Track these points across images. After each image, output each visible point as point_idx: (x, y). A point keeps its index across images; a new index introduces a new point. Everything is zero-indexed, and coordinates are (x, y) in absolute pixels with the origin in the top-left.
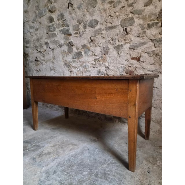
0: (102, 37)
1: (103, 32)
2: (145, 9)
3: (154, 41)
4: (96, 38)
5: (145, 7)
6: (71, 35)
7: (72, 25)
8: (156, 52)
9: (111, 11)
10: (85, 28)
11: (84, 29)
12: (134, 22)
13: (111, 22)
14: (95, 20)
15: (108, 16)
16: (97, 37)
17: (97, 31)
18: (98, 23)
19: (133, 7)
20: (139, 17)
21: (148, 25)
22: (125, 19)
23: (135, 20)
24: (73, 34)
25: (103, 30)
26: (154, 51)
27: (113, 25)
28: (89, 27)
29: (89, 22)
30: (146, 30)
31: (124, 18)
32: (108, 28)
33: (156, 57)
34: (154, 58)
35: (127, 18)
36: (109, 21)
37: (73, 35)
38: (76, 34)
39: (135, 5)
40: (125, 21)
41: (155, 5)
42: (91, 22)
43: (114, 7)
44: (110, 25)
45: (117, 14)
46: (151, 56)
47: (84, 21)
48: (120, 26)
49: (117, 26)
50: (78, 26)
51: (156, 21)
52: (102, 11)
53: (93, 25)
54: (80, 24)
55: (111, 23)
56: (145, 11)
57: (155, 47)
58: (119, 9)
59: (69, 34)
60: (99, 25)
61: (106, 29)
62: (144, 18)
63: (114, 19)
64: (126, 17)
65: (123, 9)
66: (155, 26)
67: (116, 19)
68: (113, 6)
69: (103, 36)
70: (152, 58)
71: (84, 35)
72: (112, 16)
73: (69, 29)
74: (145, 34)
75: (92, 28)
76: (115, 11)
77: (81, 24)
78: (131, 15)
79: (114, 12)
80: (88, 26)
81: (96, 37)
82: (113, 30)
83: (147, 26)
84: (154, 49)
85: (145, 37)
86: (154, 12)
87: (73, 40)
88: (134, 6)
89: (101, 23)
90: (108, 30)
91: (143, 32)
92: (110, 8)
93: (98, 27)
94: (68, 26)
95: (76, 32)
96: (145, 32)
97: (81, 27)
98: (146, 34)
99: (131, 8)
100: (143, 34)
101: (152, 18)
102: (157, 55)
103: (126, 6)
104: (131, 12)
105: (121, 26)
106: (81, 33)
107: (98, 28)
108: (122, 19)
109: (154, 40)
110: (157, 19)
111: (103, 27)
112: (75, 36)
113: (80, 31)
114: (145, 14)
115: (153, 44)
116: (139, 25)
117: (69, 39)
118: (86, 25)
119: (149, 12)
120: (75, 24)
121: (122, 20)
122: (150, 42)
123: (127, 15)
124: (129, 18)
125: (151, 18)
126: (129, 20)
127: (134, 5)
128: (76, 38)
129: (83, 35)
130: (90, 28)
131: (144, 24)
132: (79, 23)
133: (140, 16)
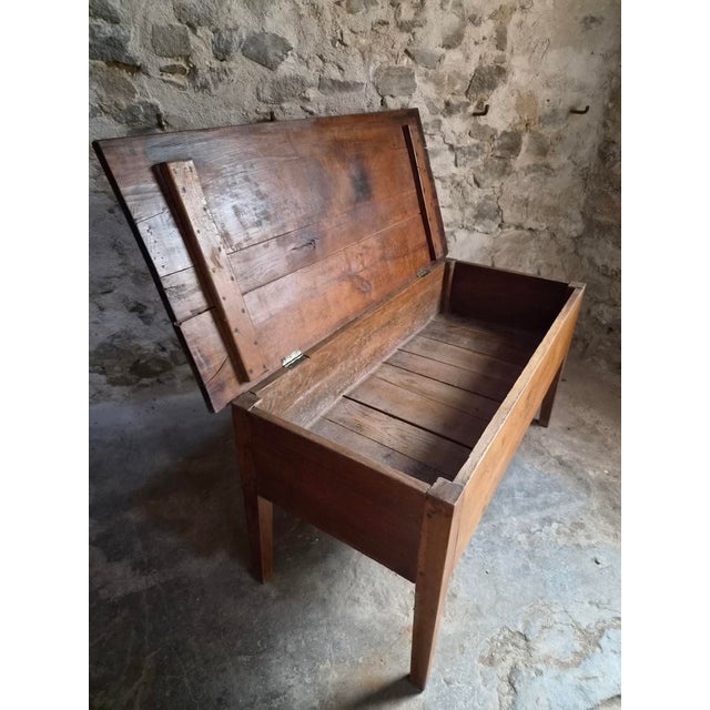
0: (307, 111)
1: (312, 93)
2: (443, 56)
3: (458, 153)
4: (278, 110)
5: (444, 50)
6: (136, 69)
7: (139, 18)
8: (458, 179)
9: (339, 22)
10: (222, 53)
11: (217, 58)
12: (414, 86)
13: (342, 65)
14: (274, 35)
15: (329, 38)
16: (285, 105)
17: (286, 85)
18: (289, 53)
19: (413, 34)
20: (426, 74)
21: (448, 104)
22: (389, 68)
23: (417, 79)
24: (157, 71)
25: (311, 86)
26: (454, 175)
27: (349, 78)
28: (244, 58)
29: (244, 37)
30: (442, 118)
31: (386, 66)
32: (329, 83)
33: (454, 191)
34: (451, 192)
35: (395, 68)
36: (333, 58)
37: (155, 72)
38: (172, 70)
39: (419, 32)
40: (387, 74)
41: (468, 52)
42: (254, 39)
43: (351, 11)
44: (336, 74)
45: (363, 41)
46: (446, 188)
47: (222, 28)
48: (371, 87)
49: (363, 84)
50: (185, 39)
51: (465, 99)
52: (304, 10)
53: (266, 58)
54: (194, 30)
55: (340, 68)
56: (446, 62)
57: (456, 166)
58: (369, 27)
59: (129, 62)
60: (290, 60)
61: (321, 86)
62: (438, 83)
63: (350, 58)
64: (392, 64)
65: (383, 30)
66: (462, 113)
67: (358, 57)
68: (348, 5)
69: (309, 108)
70: (448, 191)
71: (220, 86)
72: (345, 45)
73: (127, 39)
74: (439, 128)
75: (259, 66)
76: (355, 29)
77: (199, 33)
78: (406, 62)
79: (352, 31)
80: (239, 53)
81: (282, 109)
82: (345, 95)
83: (443, 106)
84: (454, 170)
85: (438, 138)
86: (464, 73)
87: (161, 99)
88: (418, 35)
89: (300, 57)
90: (327, 90)
91: (435, 121)
92: (335, 10)
93: (288, 67)
94: (114, 21)
95: (170, 62)
96: (440, 121)
97: (201, 46)
98: (442, 129)
99: (405, 37)
100: (433, 127)
101: (458, 87)
102: (458, 185)
103: (392, 26)
104: (406, 51)
105: (377, 89)
106: (204, 75)
107: (288, 74)
108: (378, 64)
109: (458, 149)
110: (467, 93)
111: (311, 76)
112: (171, 82)
113: (195, 61)
114: (441, 71)
115: (453, 158)
116: (427, 98)
117: (133, 92)
118: (229, 43)
119: (453, 69)
120: (163, 24)
121: (380, 69)
122: (448, 152)
123: (396, 56)
124: (401, 69)
125: (454, 85)
126: (401, 77)
127: (415, 30)
128: (175, 91)
129: (216, 87)
130: (249, 63)
131: (438, 100)
132: (189, 25)
133: (430, 72)
